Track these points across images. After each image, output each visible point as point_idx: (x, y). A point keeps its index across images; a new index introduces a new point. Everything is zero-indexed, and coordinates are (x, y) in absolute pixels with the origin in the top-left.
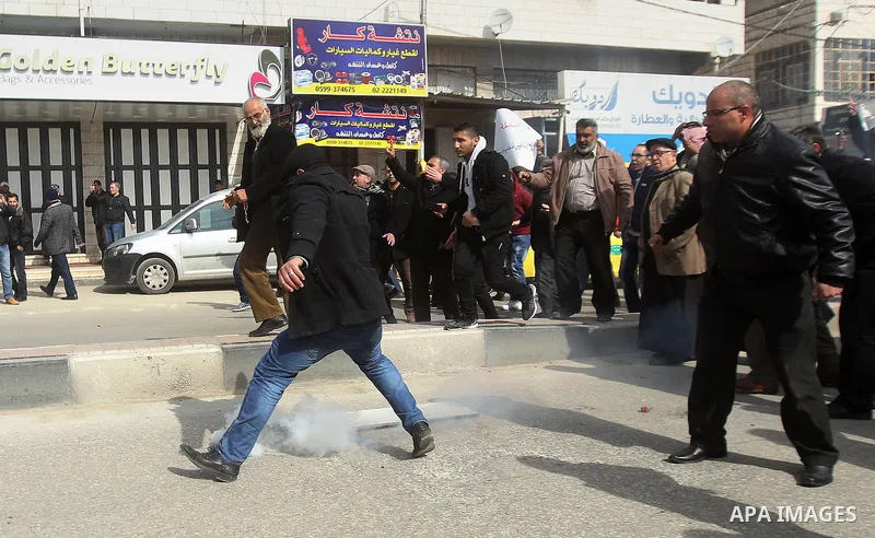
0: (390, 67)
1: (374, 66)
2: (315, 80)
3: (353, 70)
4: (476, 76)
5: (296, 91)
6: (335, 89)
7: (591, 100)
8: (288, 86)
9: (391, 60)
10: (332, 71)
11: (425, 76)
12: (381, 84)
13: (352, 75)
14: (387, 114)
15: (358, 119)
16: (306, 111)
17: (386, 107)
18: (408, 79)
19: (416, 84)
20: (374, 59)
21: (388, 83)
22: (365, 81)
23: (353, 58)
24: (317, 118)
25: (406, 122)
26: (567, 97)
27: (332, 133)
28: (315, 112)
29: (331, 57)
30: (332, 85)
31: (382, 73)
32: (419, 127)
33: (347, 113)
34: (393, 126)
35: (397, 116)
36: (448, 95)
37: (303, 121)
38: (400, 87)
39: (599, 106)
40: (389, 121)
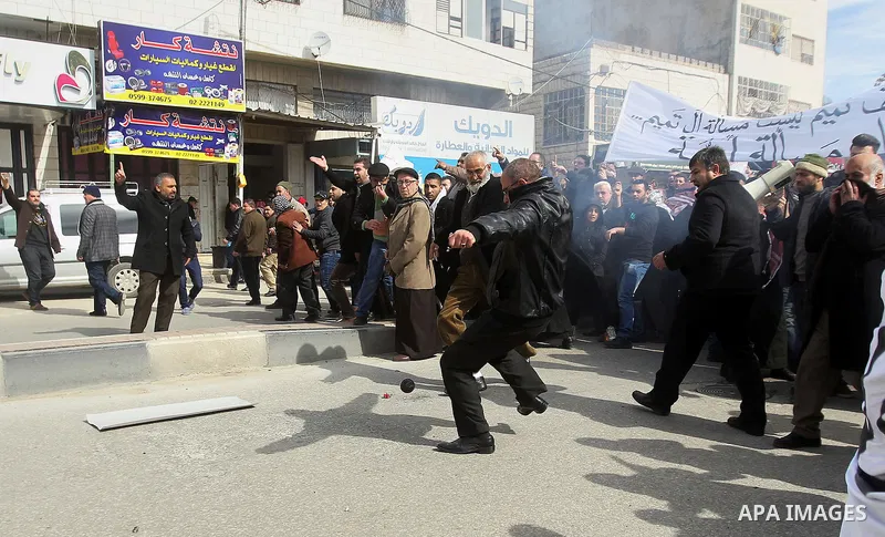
0: (207, 79)
1: (191, 78)
2: (128, 87)
3: (170, 79)
4: (298, 94)
5: (107, 97)
6: (149, 98)
7: (401, 125)
8: (99, 91)
9: (208, 73)
10: (146, 79)
11: (243, 92)
12: (198, 96)
13: (168, 85)
14: (204, 125)
15: (176, 130)
16: (119, 117)
17: (204, 119)
18: (225, 94)
19: (233, 99)
20: (192, 71)
21: (205, 95)
22: (182, 92)
23: (169, 67)
24: (130, 126)
25: (225, 136)
26: (379, 120)
27: (147, 142)
28: (129, 120)
29: (145, 65)
30: (146, 94)
31: (200, 86)
32: (238, 141)
33: (164, 123)
34: (211, 138)
35: (215, 129)
36: (266, 111)
37: (116, 128)
38: (218, 101)
39: (407, 130)
40: (208, 134)
